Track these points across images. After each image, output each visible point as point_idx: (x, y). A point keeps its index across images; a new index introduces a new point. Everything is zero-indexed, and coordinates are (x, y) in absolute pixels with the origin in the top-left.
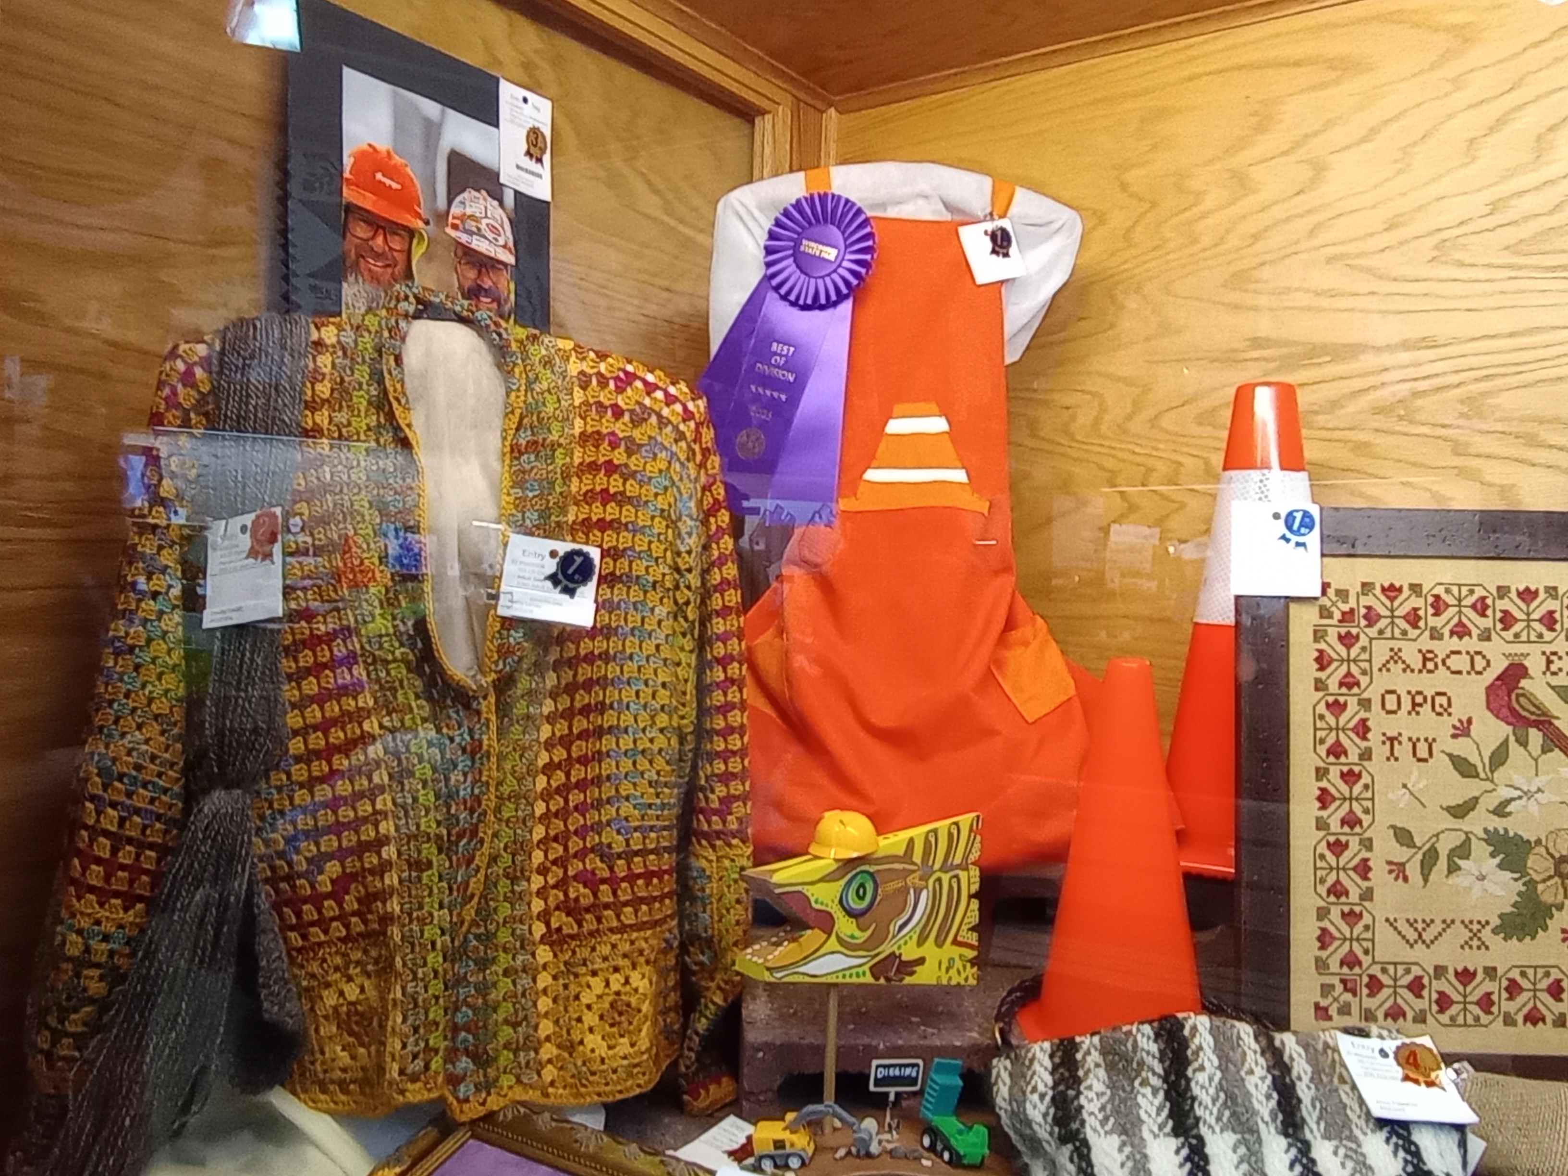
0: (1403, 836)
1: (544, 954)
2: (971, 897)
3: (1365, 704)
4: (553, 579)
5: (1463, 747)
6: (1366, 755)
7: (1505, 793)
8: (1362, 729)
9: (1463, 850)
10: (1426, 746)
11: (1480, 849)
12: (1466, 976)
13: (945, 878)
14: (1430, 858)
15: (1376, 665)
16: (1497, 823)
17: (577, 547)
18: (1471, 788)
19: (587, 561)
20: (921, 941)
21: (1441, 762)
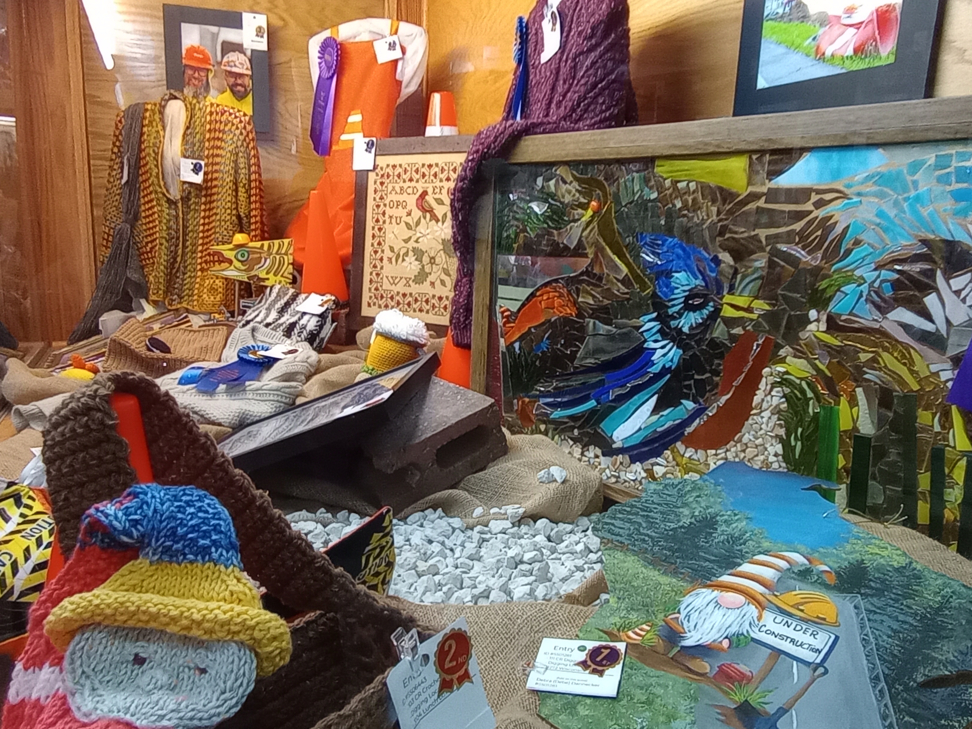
0: (392, 249)
2: (289, 264)
3: (385, 205)
4: (193, 170)
5: (409, 220)
6: (384, 222)
7: (418, 235)
8: (384, 214)
9: (406, 254)
10: (399, 219)
11: (411, 253)
12: (404, 295)
13: (278, 257)
14: (398, 256)
15: (389, 191)
16: (416, 245)
17: (199, 161)
18: (410, 233)
19: (201, 165)
20: (268, 273)
21: (403, 224)
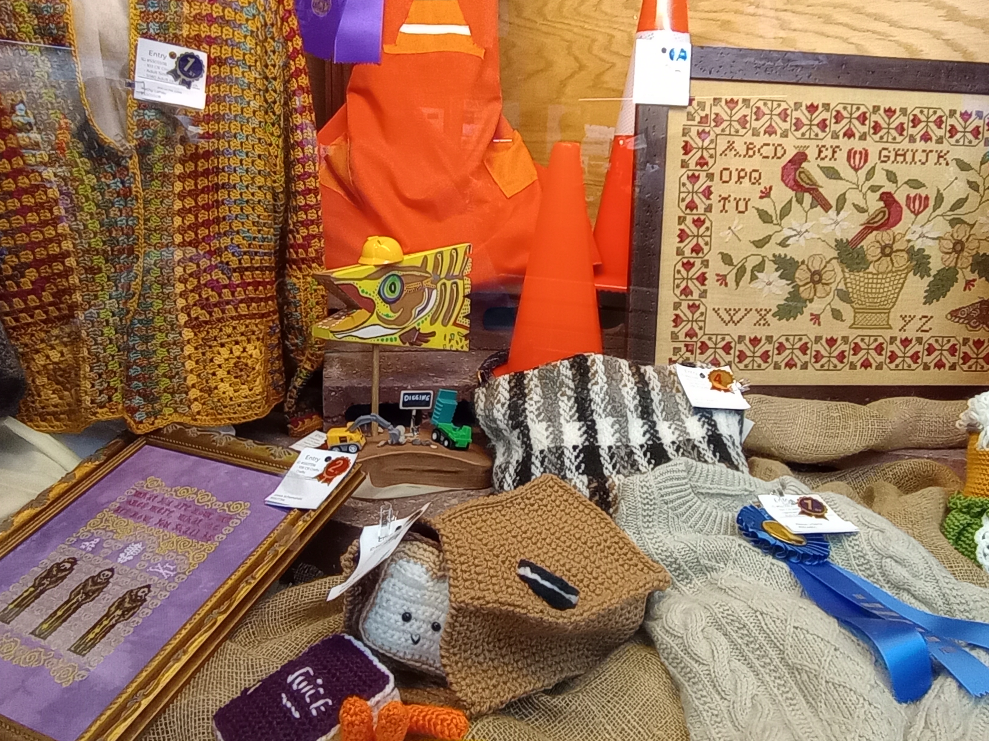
0: (727, 259)
1: (188, 334)
2: (465, 297)
3: (710, 176)
4: (173, 73)
5: (765, 205)
6: (709, 209)
7: (787, 232)
8: (708, 193)
9: (760, 267)
10: (744, 203)
11: (770, 266)
12: (755, 341)
13: (449, 283)
14: (741, 272)
15: (719, 152)
16: (781, 251)
17: (189, 51)
18: (769, 229)
19: (198, 62)
20: (433, 322)
21: (752, 213)
